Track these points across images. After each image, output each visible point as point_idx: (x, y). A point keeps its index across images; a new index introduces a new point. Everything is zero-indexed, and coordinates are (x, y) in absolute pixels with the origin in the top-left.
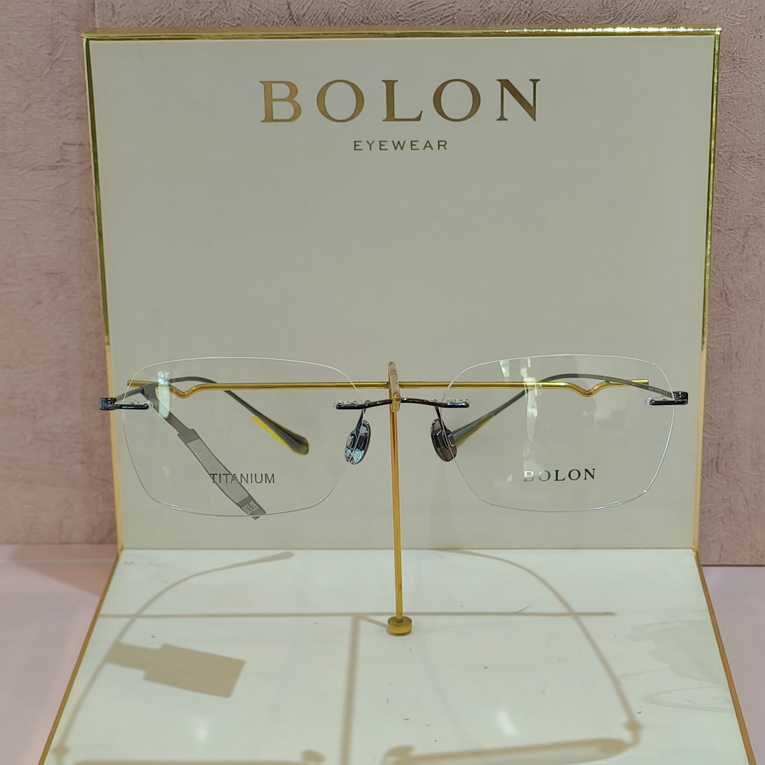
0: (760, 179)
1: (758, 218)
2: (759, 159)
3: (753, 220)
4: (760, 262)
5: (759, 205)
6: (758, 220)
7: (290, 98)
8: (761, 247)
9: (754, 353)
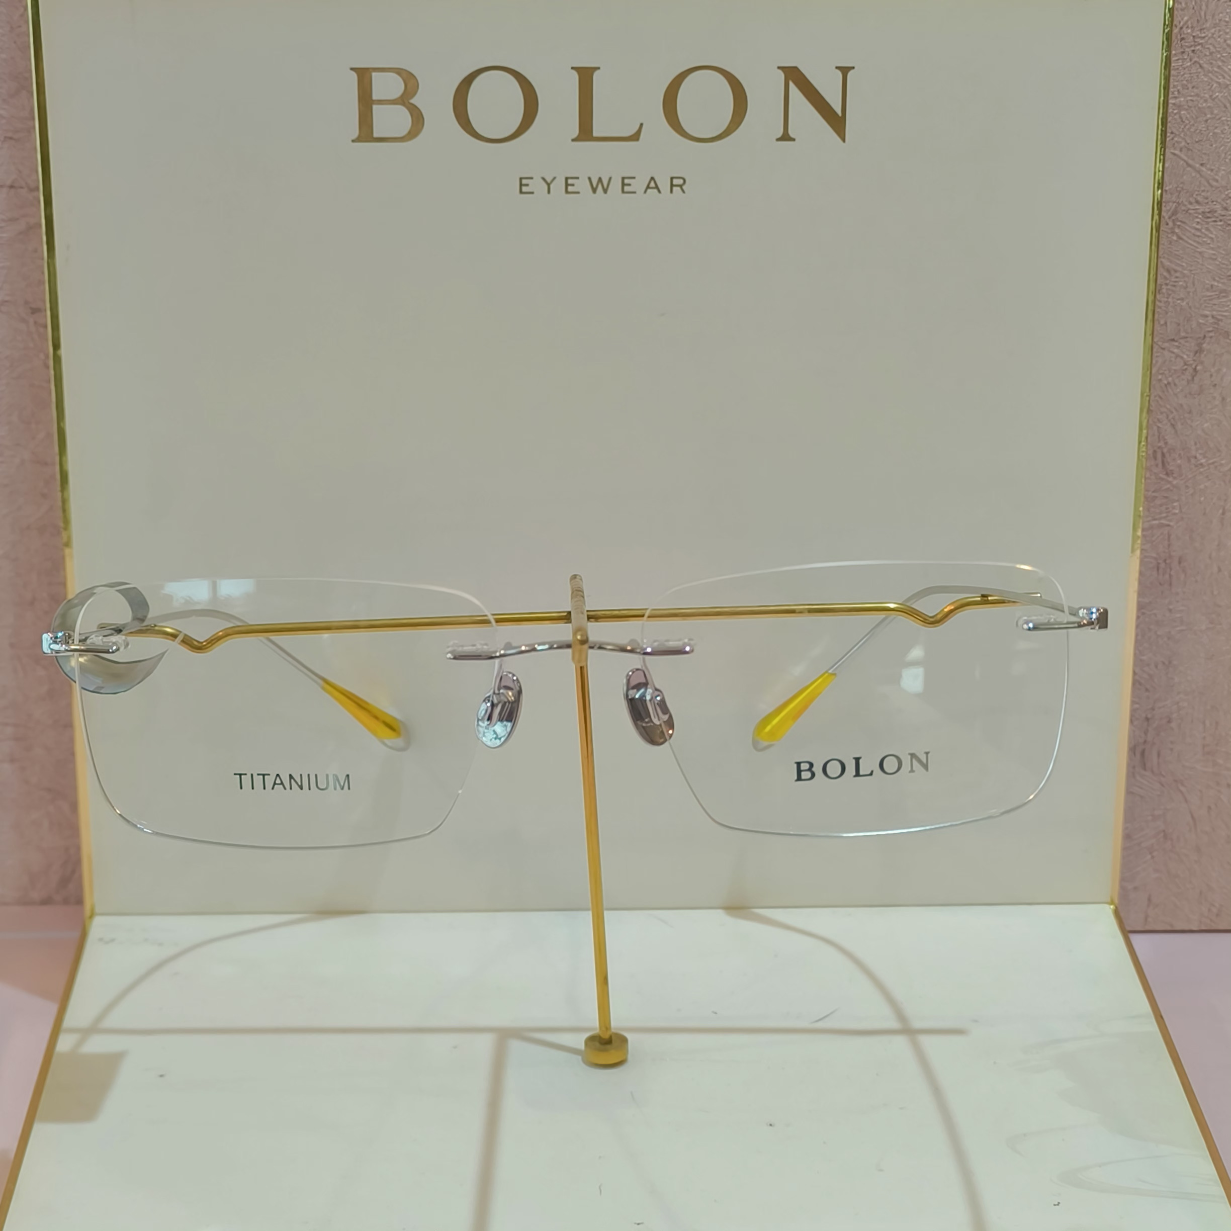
0: (1224, 250)
1: (1221, 320)
2: (1224, 216)
3: (1211, 323)
4: (1223, 399)
5: (1224, 297)
6: (1220, 322)
7: (404, 100)
8: (1225, 370)
9: (1210, 558)
